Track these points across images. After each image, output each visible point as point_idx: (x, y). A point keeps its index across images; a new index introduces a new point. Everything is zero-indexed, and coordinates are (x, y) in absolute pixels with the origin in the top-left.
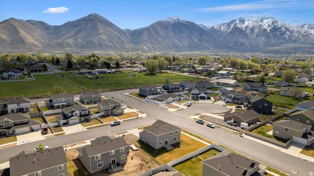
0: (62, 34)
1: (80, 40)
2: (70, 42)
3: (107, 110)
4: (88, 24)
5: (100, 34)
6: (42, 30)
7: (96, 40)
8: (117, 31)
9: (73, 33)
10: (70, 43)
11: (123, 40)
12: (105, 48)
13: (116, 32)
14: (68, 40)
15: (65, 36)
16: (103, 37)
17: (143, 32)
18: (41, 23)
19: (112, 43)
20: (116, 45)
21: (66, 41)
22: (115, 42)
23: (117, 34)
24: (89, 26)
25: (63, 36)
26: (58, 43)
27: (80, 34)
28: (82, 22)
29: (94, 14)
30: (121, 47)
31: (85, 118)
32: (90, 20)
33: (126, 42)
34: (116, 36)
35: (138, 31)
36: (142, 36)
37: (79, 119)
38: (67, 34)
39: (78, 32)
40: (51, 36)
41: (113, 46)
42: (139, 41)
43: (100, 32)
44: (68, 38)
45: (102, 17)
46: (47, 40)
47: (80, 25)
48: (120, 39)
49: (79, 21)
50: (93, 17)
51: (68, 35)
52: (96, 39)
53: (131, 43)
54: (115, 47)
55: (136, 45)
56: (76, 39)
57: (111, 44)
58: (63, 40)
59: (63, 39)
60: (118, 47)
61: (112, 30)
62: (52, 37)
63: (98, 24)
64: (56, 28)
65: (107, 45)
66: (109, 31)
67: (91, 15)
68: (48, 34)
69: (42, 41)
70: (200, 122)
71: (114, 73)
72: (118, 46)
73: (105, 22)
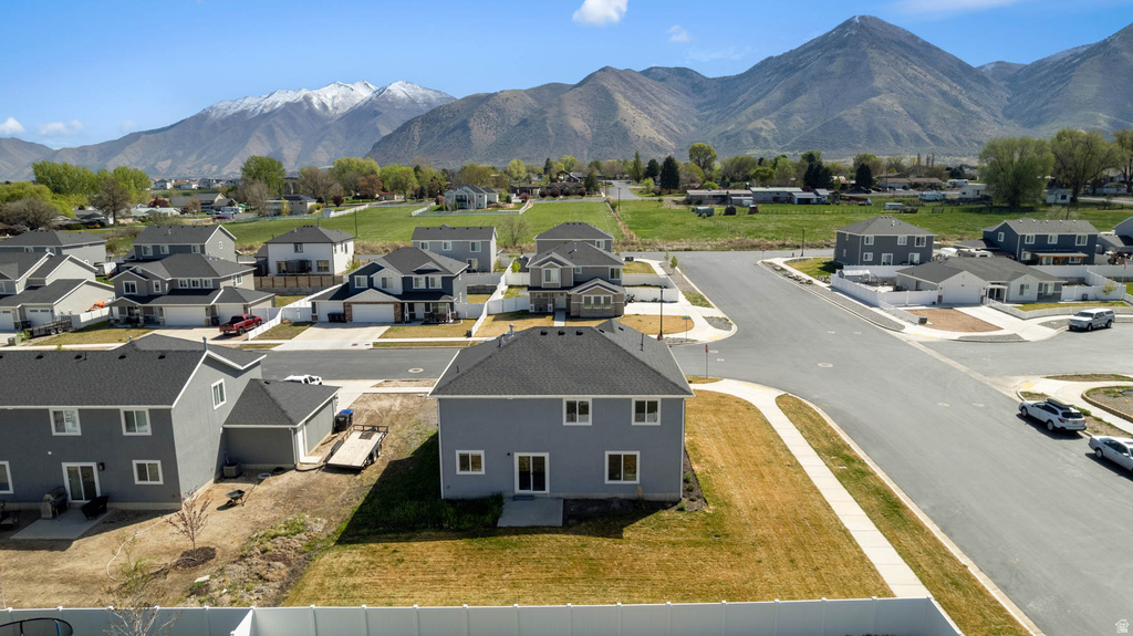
0: (740, 104)
1: (798, 120)
2: (764, 127)
4: (832, 59)
5: (876, 93)
6: (683, 95)
7: (856, 115)
8: (951, 77)
9: (776, 95)
10: (763, 134)
11: (973, 108)
12: (892, 143)
13: (943, 81)
14: (758, 124)
15: (750, 110)
16: (889, 102)
17: (1077, 64)
18: (683, 73)
19: (922, 125)
20: (938, 132)
21: (750, 127)
22: (933, 120)
23: (945, 87)
24: (837, 66)
25: (745, 109)
26: (723, 133)
27: (803, 98)
28: (811, 53)
29: (862, 18)
30: (957, 139)
32: (842, 44)
33: (984, 115)
34: (944, 94)
35: (1053, 66)
36: (1071, 86)
38: (758, 100)
39: (794, 93)
40: (707, 113)
41: (923, 135)
42: (1050, 106)
43: (879, 82)
44: (758, 115)
45: (890, 26)
46: (693, 125)
47: (805, 66)
48: (957, 104)
49: (802, 53)
50: (854, 32)
51: (760, 105)
52: (858, 111)
53: (1010, 117)
54: (933, 138)
55: (1030, 125)
56: (787, 116)
57: (917, 129)
58: (740, 124)
59: (742, 118)
60: (944, 137)
61: (928, 71)
62: (708, 117)
63: (873, 54)
64: (725, 83)
65: (900, 131)
66: (914, 79)
67: (848, 24)
68: (699, 106)
69: (677, 130)
72: (946, 136)
73: (900, 44)
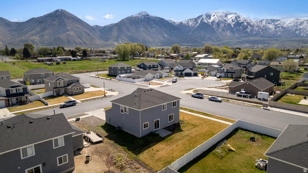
0: (26, 31)
1: (46, 37)
2: (36, 39)
3: (57, 88)
4: (54, 20)
5: (68, 31)
6: (2, 27)
7: (63, 36)
8: (86, 28)
9: (38, 29)
10: (36, 41)
11: (93, 36)
12: (74, 44)
13: (85, 29)
14: (33, 38)
15: (29, 33)
16: (72, 33)
17: (113, 27)
19: (81, 40)
20: (86, 42)
21: (31, 38)
22: (84, 39)
23: (86, 31)
24: (56, 22)
25: (27, 33)
26: (21, 40)
27: (47, 31)
28: (47, 18)
29: (61, 10)
30: (90, 43)
31: (17, 99)
32: (57, 16)
33: (96, 38)
34: (86, 32)
35: (108, 27)
36: (113, 32)
37: (4, 101)
38: (32, 30)
39: (44, 29)
40: (13, 33)
41: (82, 43)
42: (109, 37)
43: (68, 28)
44: (33, 35)
45: (69, 13)
46: (9, 37)
47: (46, 21)
48: (89, 35)
49: (45, 17)
50: (60, 13)
51: (33, 32)
52: (64, 35)
53: (101, 39)
54: (85, 43)
55: (106, 41)
56: (42, 36)
57: (81, 41)
58: (27, 37)
59: (27, 36)
60: (87, 43)
61: (81, 26)
62: (14, 35)
63: (66, 20)
64: (19, 24)
65: (76, 41)
66: (78, 28)
67: (57, 11)
68: (10, 31)
69: (2, 38)
70: (198, 96)
71: (79, 60)
72: (88, 43)
73: (72, 18)
